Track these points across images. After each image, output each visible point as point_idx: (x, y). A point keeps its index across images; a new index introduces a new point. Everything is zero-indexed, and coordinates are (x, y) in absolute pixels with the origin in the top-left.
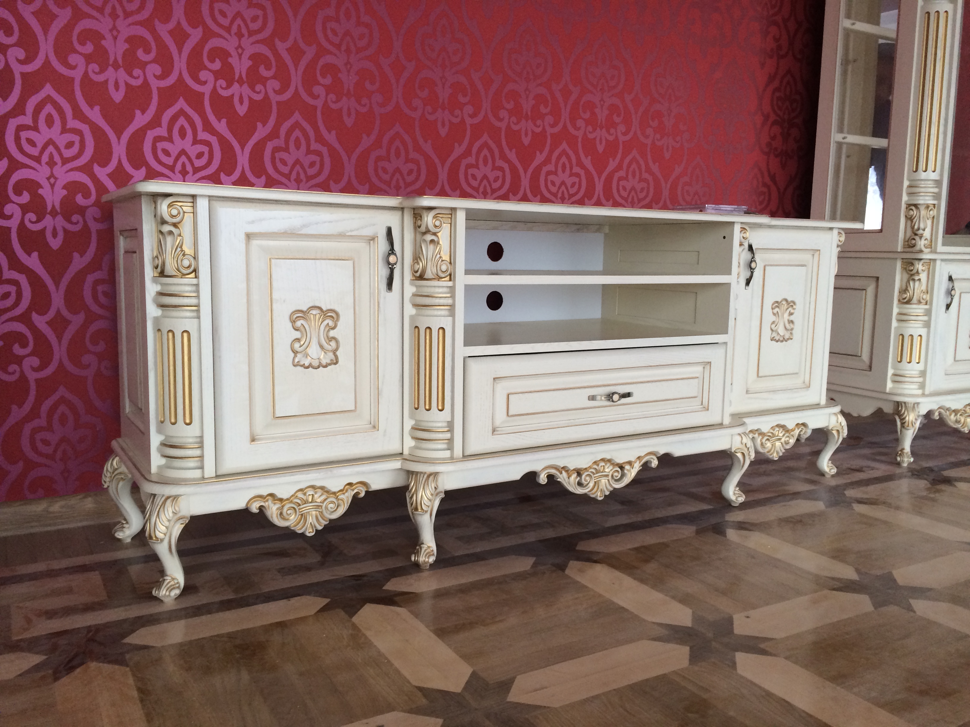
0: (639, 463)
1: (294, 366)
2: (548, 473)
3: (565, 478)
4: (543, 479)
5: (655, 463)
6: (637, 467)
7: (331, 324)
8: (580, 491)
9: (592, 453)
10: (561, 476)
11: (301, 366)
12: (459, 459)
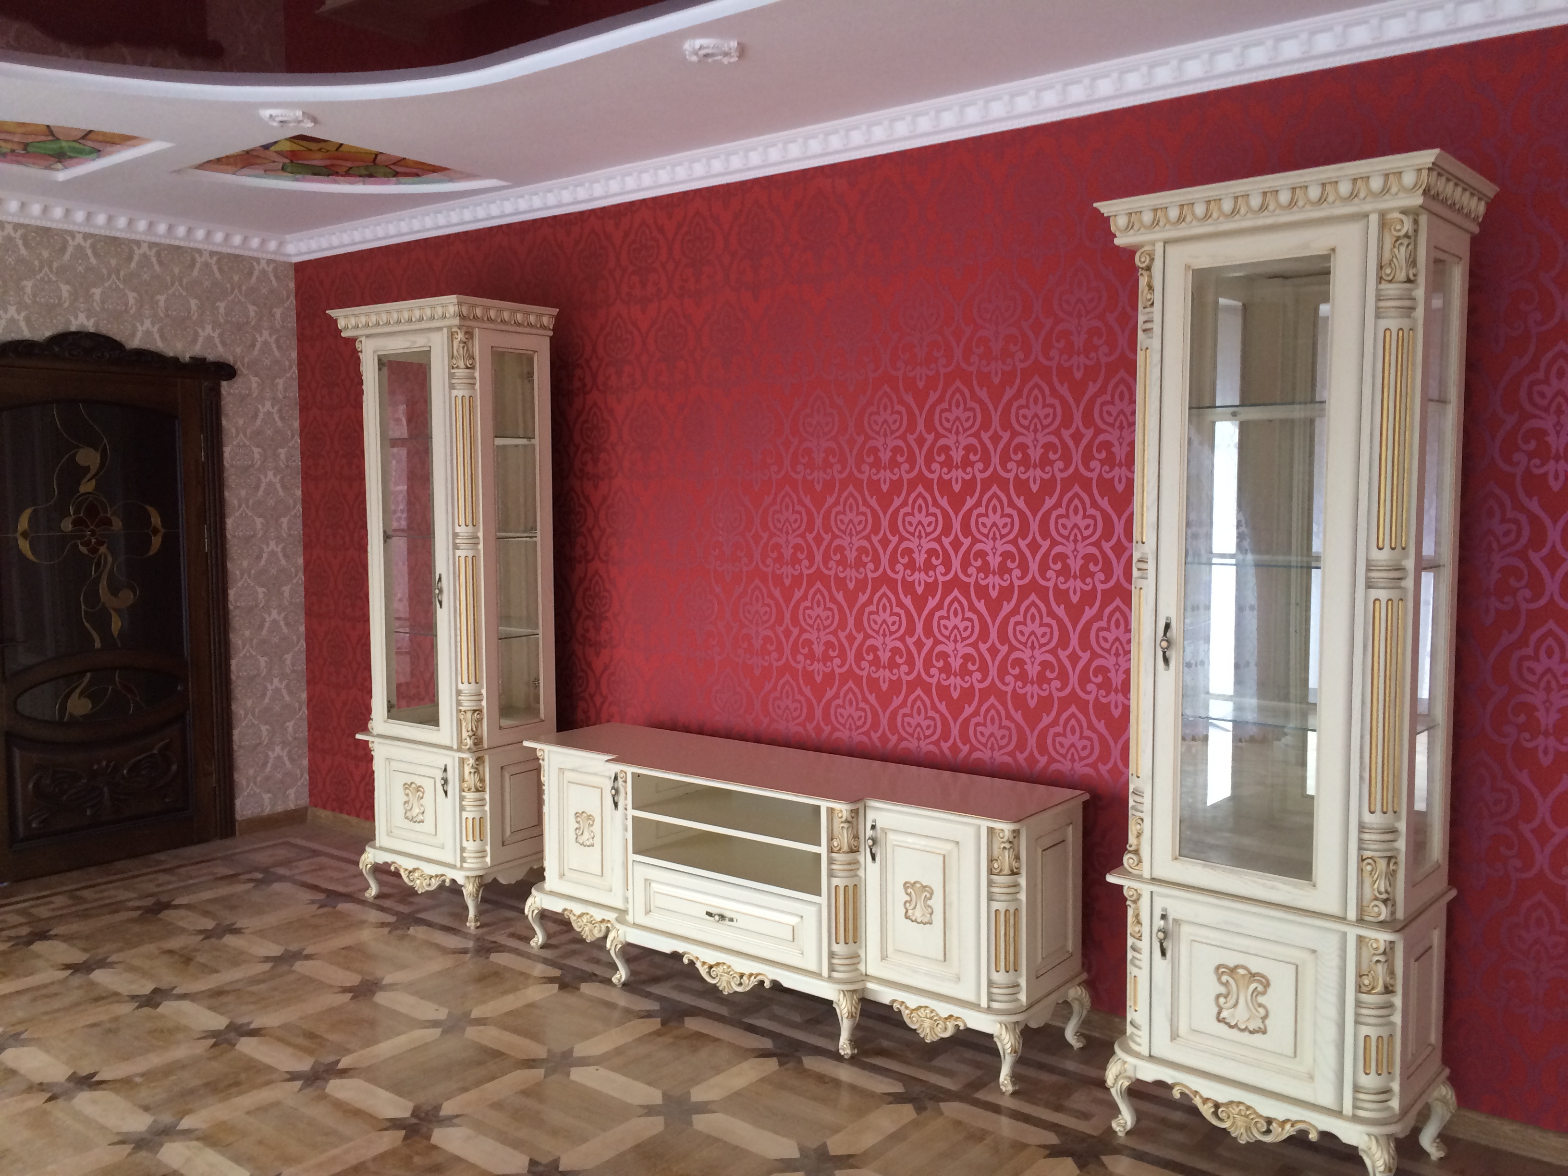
0: (754, 979)
1: (576, 842)
2: (688, 957)
3: (699, 966)
4: (686, 961)
5: (767, 984)
7: (591, 823)
10: (697, 963)
11: (579, 843)
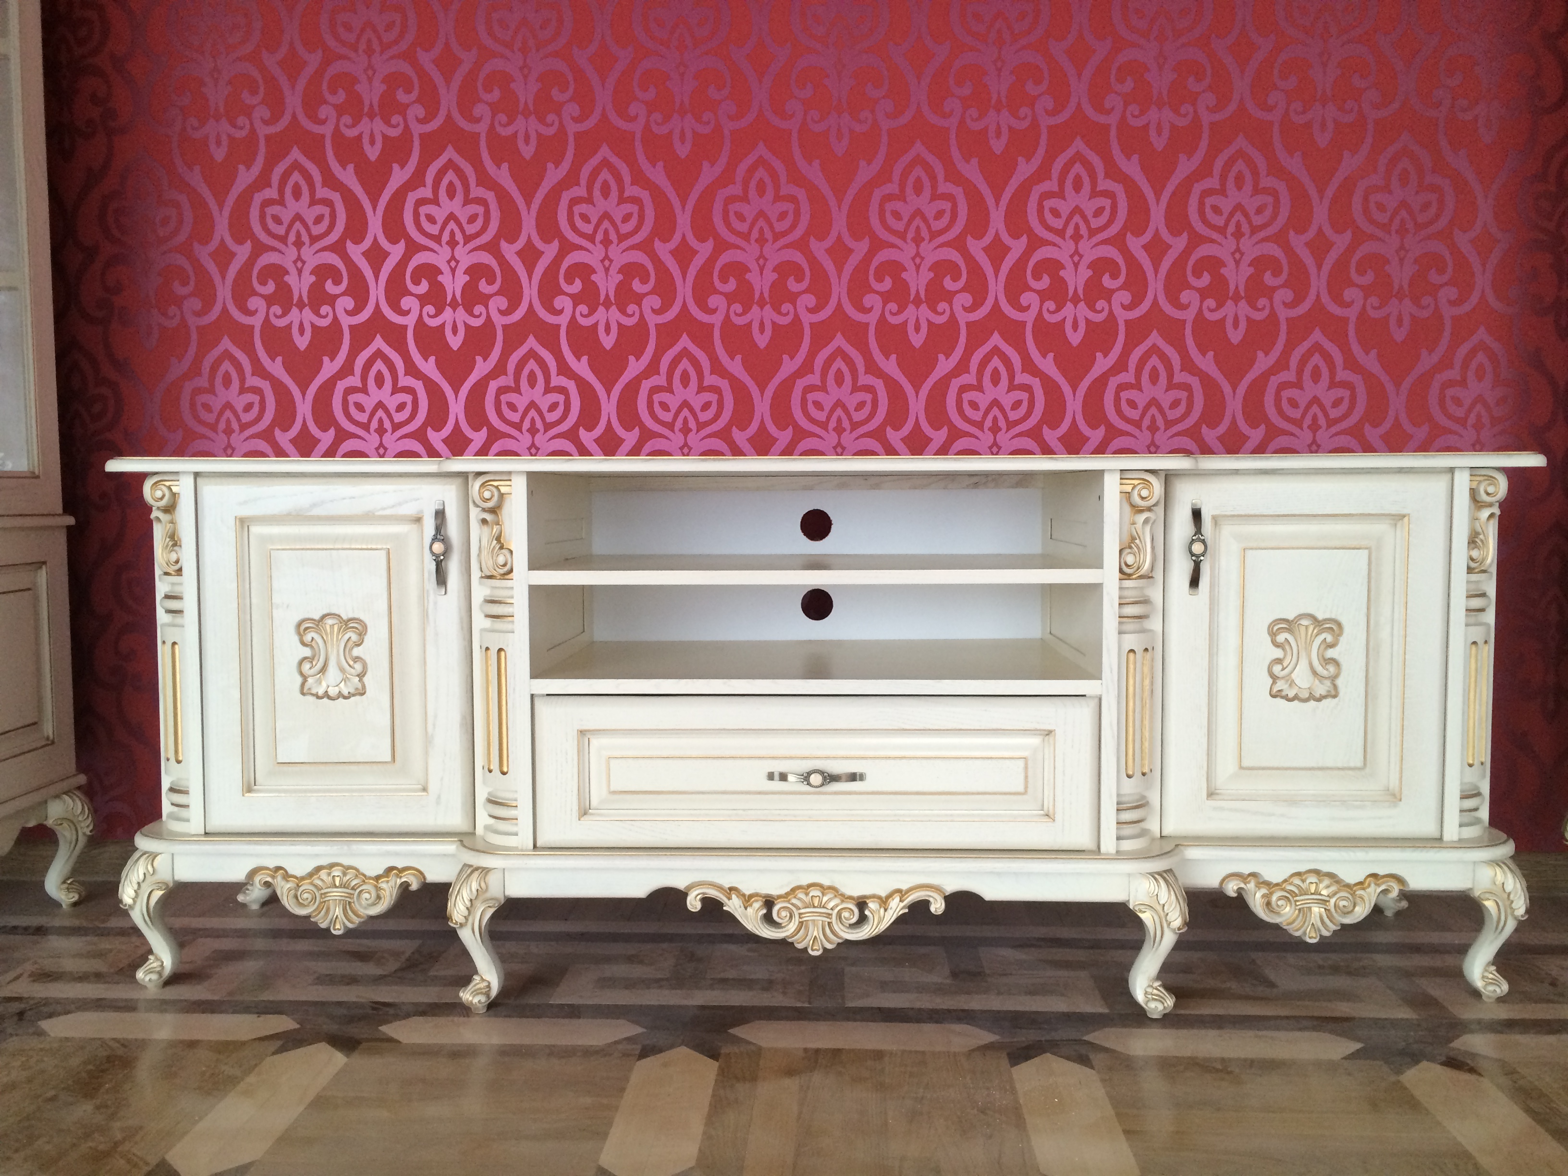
0: (901, 901)
1: (303, 694)
2: (703, 893)
3: (738, 907)
4: (694, 904)
5: (937, 907)
6: (897, 908)
7: (354, 637)
8: (767, 933)
9: (791, 871)
10: (730, 903)
11: (313, 695)
12: (527, 851)
